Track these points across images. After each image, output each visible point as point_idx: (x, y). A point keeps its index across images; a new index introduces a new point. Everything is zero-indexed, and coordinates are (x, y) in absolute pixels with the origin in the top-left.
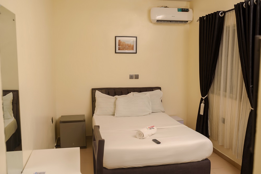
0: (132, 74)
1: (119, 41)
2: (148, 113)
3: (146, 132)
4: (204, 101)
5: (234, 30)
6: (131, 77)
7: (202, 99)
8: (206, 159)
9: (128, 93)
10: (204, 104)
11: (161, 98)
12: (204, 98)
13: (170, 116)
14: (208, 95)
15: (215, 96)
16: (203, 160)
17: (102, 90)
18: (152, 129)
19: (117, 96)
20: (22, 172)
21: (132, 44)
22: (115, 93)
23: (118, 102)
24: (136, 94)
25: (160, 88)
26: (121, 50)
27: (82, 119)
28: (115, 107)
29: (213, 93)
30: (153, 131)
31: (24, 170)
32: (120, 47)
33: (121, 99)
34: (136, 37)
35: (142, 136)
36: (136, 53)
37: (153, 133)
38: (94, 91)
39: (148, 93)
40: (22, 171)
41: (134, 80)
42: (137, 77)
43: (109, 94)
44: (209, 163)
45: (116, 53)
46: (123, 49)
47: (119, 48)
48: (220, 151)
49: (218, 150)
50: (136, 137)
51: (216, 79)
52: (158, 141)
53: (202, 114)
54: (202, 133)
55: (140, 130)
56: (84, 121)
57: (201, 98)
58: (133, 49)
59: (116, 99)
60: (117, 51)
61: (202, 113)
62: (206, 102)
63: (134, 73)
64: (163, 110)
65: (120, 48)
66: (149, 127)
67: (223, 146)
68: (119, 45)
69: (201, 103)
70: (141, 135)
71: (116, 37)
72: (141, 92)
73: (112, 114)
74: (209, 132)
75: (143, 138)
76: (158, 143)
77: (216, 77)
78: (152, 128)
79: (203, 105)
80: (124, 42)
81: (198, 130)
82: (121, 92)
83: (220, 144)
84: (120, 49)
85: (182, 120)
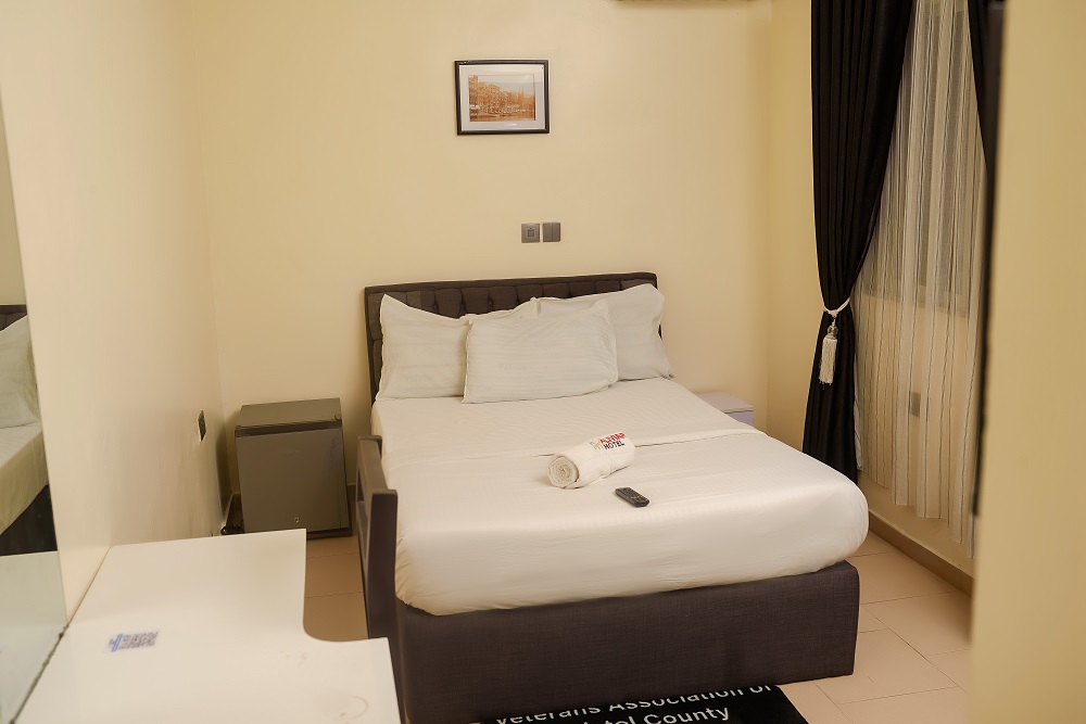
0: (531, 221)
1: (473, 80)
2: (605, 382)
3: (589, 458)
4: (836, 324)
5: (960, 15)
6: (530, 235)
7: (827, 319)
8: (843, 565)
9: (519, 302)
10: (837, 336)
11: (656, 319)
12: (834, 313)
13: (698, 392)
14: (853, 300)
15: (880, 301)
16: (827, 569)
17: (405, 292)
18: (616, 449)
19: (470, 317)
20: (61, 636)
21: (528, 93)
22: (463, 302)
23: (474, 342)
24: (551, 304)
25: (650, 278)
26: (483, 118)
27: (327, 416)
28: (464, 365)
29: (872, 289)
30: (617, 456)
31: (71, 625)
32: (477, 107)
33: (486, 327)
34: (545, 64)
35: (573, 477)
36: (546, 131)
37: (620, 464)
38: (372, 297)
39: (601, 302)
40: (61, 631)
41: (542, 248)
42: (553, 233)
43: (436, 308)
44: (854, 579)
45: (460, 132)
46: (489, 117)
47: (472, 111)
48: (903, 532)
49: (895, 526)
50: (549, 483)
51: (883, 233)
52: (636, 494)
53: (830, 380)
54: (830, 461)
55: (562, 453)
56: (338, 423)
57: (825, 313)
58: (533, 116)
59: (469, 326)
60: (467, 125)
61: (827, 376)
62: (845, 330)
63: (539, 218)
64: (666, 369)
65: (477, 111)
66: (603, 437)
67: (911, 508)
68: (473, 100)
69: (822, 333)
70: (567, 475)
71: (457, 64)
72: (571, 296)
73: (453, 391)
74: (859, 455)
75: (576, 485)
76: (640, 502)
77: (884, 218)
78: (614, 441)
79: (830, 342)
80: (493, 87)
81: (811, 447)
82: (490, 299)
83: (901, 501)
84: (476, 117)
85: (748, 406)
